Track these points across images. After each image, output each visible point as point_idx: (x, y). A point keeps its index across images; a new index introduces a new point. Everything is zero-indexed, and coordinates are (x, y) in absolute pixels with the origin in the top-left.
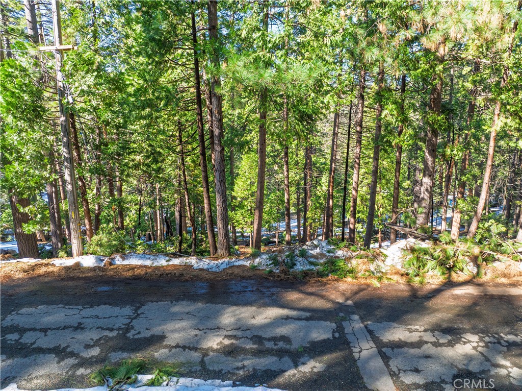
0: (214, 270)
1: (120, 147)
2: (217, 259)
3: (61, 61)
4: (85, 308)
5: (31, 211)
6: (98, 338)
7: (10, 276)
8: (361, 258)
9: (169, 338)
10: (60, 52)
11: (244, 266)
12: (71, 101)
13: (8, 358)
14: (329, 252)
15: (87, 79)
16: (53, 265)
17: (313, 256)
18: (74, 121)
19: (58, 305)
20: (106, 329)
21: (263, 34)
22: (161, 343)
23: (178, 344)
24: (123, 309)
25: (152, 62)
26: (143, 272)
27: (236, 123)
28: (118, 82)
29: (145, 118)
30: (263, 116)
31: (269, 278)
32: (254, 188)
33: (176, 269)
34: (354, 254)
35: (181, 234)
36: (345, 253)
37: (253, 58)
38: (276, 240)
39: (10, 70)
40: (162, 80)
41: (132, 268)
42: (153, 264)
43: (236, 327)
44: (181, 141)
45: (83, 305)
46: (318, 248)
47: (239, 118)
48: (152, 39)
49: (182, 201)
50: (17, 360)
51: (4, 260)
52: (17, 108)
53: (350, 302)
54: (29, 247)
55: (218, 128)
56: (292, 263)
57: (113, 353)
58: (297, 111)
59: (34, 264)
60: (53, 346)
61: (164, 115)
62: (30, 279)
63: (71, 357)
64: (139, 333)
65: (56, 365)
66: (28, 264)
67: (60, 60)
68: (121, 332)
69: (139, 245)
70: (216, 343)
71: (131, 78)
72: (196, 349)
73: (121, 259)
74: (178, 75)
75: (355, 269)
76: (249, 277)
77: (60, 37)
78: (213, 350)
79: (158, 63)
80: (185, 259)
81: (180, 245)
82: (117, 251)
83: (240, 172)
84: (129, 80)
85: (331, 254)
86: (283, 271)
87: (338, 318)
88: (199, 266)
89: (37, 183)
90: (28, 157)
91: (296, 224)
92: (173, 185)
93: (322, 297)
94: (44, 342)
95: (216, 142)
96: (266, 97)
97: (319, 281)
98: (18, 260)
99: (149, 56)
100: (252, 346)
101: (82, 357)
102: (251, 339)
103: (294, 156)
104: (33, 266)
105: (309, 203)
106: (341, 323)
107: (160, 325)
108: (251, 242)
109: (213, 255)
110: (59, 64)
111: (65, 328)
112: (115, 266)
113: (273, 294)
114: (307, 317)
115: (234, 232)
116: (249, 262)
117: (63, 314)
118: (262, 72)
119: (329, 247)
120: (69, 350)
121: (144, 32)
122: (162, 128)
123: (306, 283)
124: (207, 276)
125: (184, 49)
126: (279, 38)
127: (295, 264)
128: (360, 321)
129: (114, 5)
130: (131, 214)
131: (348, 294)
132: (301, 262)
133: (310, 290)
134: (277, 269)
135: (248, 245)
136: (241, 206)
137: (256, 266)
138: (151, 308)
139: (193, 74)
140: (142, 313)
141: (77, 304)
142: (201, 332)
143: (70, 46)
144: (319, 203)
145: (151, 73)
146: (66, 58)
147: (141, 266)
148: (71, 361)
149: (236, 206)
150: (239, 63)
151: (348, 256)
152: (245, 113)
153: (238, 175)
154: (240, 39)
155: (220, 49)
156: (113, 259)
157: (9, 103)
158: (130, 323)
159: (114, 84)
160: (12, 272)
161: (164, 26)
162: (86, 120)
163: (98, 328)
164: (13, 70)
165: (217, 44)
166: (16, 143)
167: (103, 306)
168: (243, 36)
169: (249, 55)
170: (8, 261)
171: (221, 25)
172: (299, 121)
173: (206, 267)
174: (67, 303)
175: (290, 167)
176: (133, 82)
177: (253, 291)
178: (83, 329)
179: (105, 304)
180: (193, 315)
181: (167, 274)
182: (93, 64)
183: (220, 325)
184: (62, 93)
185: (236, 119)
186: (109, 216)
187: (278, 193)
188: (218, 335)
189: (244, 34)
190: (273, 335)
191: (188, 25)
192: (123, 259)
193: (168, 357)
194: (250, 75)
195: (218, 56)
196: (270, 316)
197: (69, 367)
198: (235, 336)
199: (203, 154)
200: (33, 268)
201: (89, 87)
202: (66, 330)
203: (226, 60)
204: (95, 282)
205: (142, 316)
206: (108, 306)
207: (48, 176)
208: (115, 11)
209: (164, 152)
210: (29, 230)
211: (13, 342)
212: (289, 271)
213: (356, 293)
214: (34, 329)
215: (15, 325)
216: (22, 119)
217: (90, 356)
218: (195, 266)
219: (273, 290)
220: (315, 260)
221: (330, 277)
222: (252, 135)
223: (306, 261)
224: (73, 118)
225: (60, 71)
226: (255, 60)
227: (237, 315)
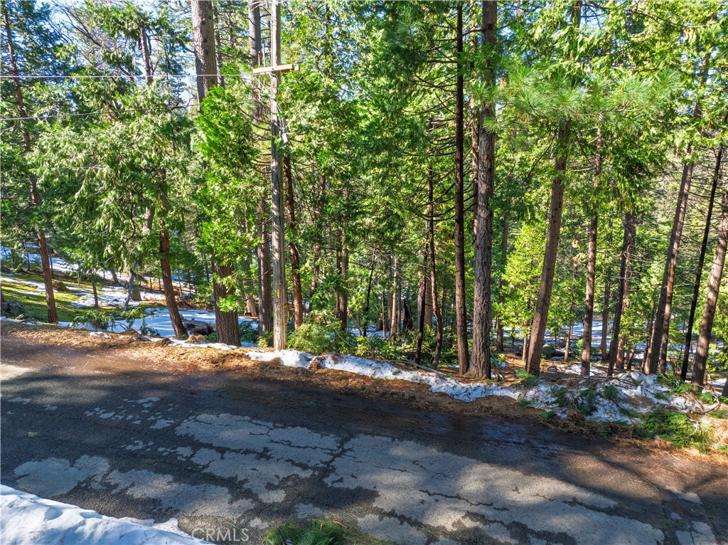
0: (461, 397)
1: (344, 206)
2: (467, 380)
3: (278, 87)
4: (276, 427)
5: (229, 284)
6: (286, 476)
7: (196, 366)
8: (720, 417)
9: (382, 498)
10: (277, 74)
11: (509, 399)
12: (285, 140)
13: (175, 481)
14: (658, 396)
15: (307, 110)
16: (248, 357)
17: (628, 400)
18: (290, 167)
19: (243, 416)
20: (298, 465)
21: (571, 31)
22: (369, 504)
23: (393, 510)
24: (325, 438)
25: (395, 84)
26: (359, 386)
27: (515, 173)
28: (348, 114)
29: (379, 165)
30: (561, 166)
31: (549, 425)
32: (537, 271)
33: (405, 387)
34: (707, 407)
35: (422, 329)
36: (689, 404)
37: (551, 71)
38: (565, 351)
39: (217, 101)
40: (409, 110)
41: (345, 376)
42: (375, 374)
43: (485, 500)
44: (431, 197)
45: (274, 422)
46: (639, 387)
47: (523, 163)
48: (396, 50)
49: (427, 281)
50: (184, 487)
51: (193, 342)
52: (220, 150)
53: (692, 495)
54: (228, 325)
55: (485, 182)
56: (590, 406)
57: (302, 506)
58: (623, 159)
59: (225, 353)
60: (228, 476)
61: (407, 161)
62: (218, 373)
63: (248, 498)
64: (341, 480)
65: (227, 506)
66: (220, 352)
67: (276, 86)
68: (317, 473)
69: (360, 343)
70: (450, 522)
71: (365, 108)
72: (418, 524)
73: (332, 362)
74: (432, 102)
75: (706, 434)
76: (516, 418)
77: (278, 54)
78: (445, 533)
79: (403, 86)
80: (420, 374)
81: (420, 345)
82: (329, 349)
83: (517, 246)
84: (362, 110)
85: (663, 402)
86: (573, 418)
87: (669, 521)
88: (439, 388)
89: (237, 248)
90: (232, 213)
91: (600, 328)
92: (416, 260)
93: (640, 475)
94: (219, 467)
95: (480, 203)
96: (569, 135)
97: (635, 445)
98: (210, 345)
99: (391, 76)
100: (509, 540)
101: (260, 502)
102: (509, 527)
103: (606, 226)
104: (225, 356)
105: (626, 301)
106: (673, 534)
107: (372, 472)
108: (524, 351)
109: (463, 373)
110: (275, 91)
111: (247, 452)
112: (324, 371)
113: (553, 455)
114: (609, 507)
115: (501, 332)
116: (517, 394)
117: (247, 431)
118: (565, 93)
119: (659, 388)
120: (246, 486)
121: (386, 40)
122: (404, 179)
123: (612, 445)
124: (449, 406)
125: (442, 62)
126: (599, 37)
127: (595, 409)
128: (713, 537)
129: (353, 7)
130: (358, 294)
131: (691, 479)
132: (607, 407)
133: (619, 458)
134: (564, 412)
135: (520, 355)
136: (513, 295)
137: (529, 403)
138: (362, 442)
139: (454, 99)
140: (350, 450)
141: (267, 420)
142: (431, 498)
143: (289, 67)
144: (642, 304)
145: (392, 99)
146: (283, 82)
147: (358, 376)
148: (246, 503)
149: (507, 296)
150: (526, 80)
151: (694, 409)
152: (531, 158)
153: (513, 248)
154: (532, 42)
155: (497, 59)
156: (322, 360)
157: (212, 144)
158: (331, 461)
159: (344, 118)
160: (199, 361)
161: (415, 29)
162: (305, 167)
163: (287, 461)
164: (220, 100)
165: (493, 52)
166: (217, 194)
167: (299, 429)
168: (536, 37)
169: (546, 67)
170: (198, 345)
171: (502, 23)
172: (623, 174)
173: (450, 391)
174: (255, 416)
175: (598, 241)
176: (367, 113)
177: (519, 444)
178: (268, 458)
179: (302, 426)
180: (421, 467)
181: (393, 394)
182: (317, 89)
183: (461, 492)
184: (275, 130)
185: (517, 166)
186: (322, 300)
187: (575, 282)
188: (456, 509)
189: (538, 33)
190: (546, 529)
191: (451, 26)
192: (336, 361)
193: (377, 528)
194: (543, 99)
195: (492, 71)
196: (544, 493)
197: (243, 511)
198: (483, 516)
199: (460, 220)
200: (224, 358)
201: (310, 120)
202: (248, 456)
203: (506, 77)
204: (295, 390)
205: (349, 453)
206: (306, 429)
207: (251, 239)
208: (353, 15)
209: (405, 215)
210: (226, 308)
211: (184, 460)
212: (583, 419)
213: (707, 480)
214: (209, 446)
215: (190, 435)
216: (225, 164)
217: (271, 502)
218: (434, 387)
219: (553, 447)
220: (631, 408)
221: (656, 442)
222: (539, 190)
223: (615, 406)
224: (288, 164)
225: (275, 100)
226: (554, 74)
227: (490, 480)
